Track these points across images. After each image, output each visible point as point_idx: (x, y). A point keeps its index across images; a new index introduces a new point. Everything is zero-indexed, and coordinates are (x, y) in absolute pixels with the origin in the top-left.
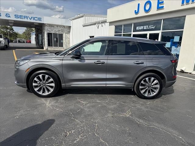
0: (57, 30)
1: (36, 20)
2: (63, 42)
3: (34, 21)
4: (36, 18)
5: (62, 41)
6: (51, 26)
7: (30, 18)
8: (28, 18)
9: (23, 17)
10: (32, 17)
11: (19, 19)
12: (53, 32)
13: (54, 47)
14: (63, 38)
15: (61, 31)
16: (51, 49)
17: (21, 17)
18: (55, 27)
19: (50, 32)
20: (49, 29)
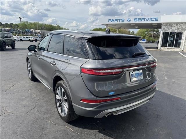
0: (176, 28)
1: (153, 21)
2: (182, 42)
3: (151, 22)
4: (153, 18)
5: (179, 41)
6: (169, 24)
7: (147, 20)
8: (145, 19)
9: (141, 19)
10: (149, 18)
11: (137, 22)
12: (170, 31)
13: (168, 48)
14: (182, 37)
15: (180, 29)
16: (164, 49)
17: (139, 20)
18: (174, 25)
19: (167, 32)
20: (166, 29)
